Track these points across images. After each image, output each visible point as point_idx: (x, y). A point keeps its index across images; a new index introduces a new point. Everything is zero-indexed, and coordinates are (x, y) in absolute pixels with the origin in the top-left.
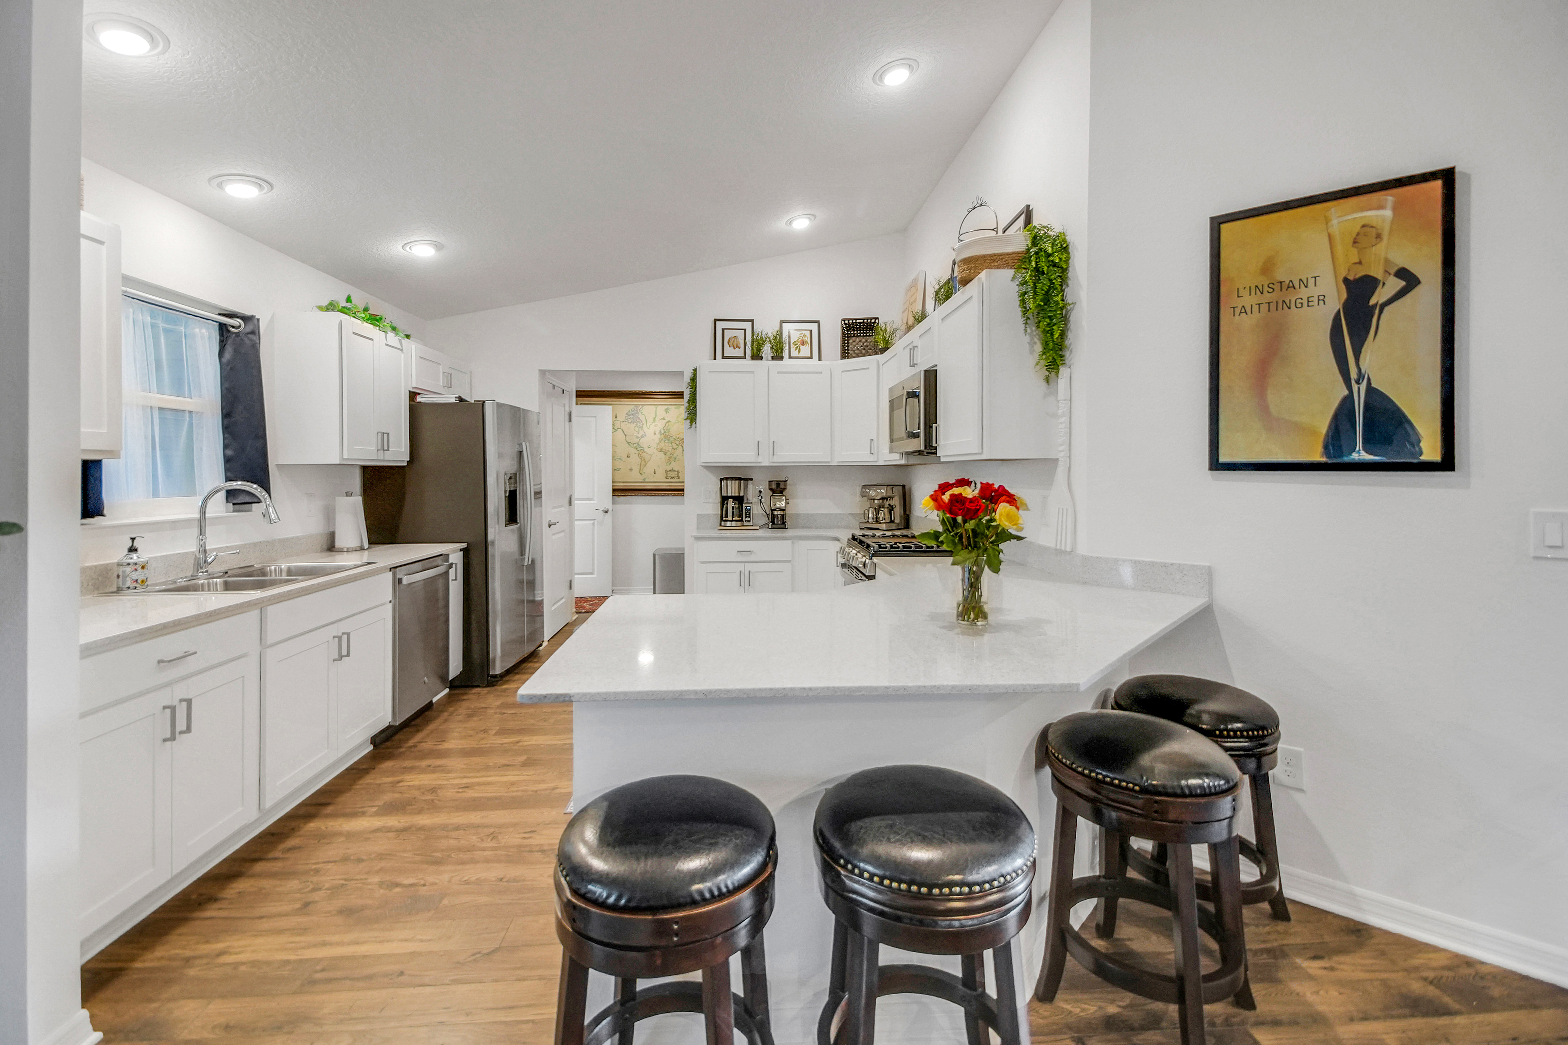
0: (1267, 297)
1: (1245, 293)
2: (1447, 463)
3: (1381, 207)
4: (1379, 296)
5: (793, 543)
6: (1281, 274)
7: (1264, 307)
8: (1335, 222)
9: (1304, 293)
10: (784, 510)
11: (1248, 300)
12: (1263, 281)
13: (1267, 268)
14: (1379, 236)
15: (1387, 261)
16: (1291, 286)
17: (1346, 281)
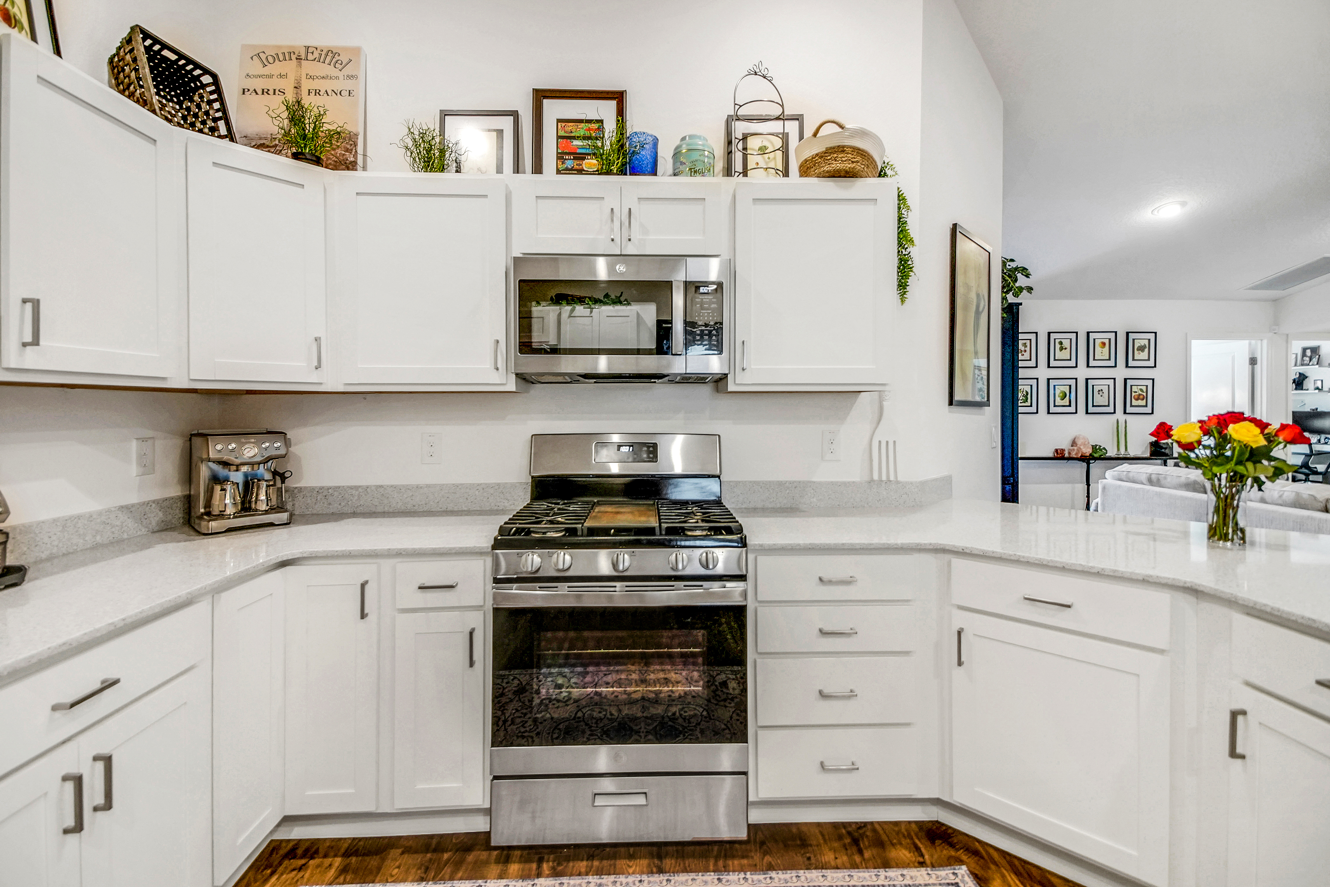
3: (982, 258)
14: (981, 273)
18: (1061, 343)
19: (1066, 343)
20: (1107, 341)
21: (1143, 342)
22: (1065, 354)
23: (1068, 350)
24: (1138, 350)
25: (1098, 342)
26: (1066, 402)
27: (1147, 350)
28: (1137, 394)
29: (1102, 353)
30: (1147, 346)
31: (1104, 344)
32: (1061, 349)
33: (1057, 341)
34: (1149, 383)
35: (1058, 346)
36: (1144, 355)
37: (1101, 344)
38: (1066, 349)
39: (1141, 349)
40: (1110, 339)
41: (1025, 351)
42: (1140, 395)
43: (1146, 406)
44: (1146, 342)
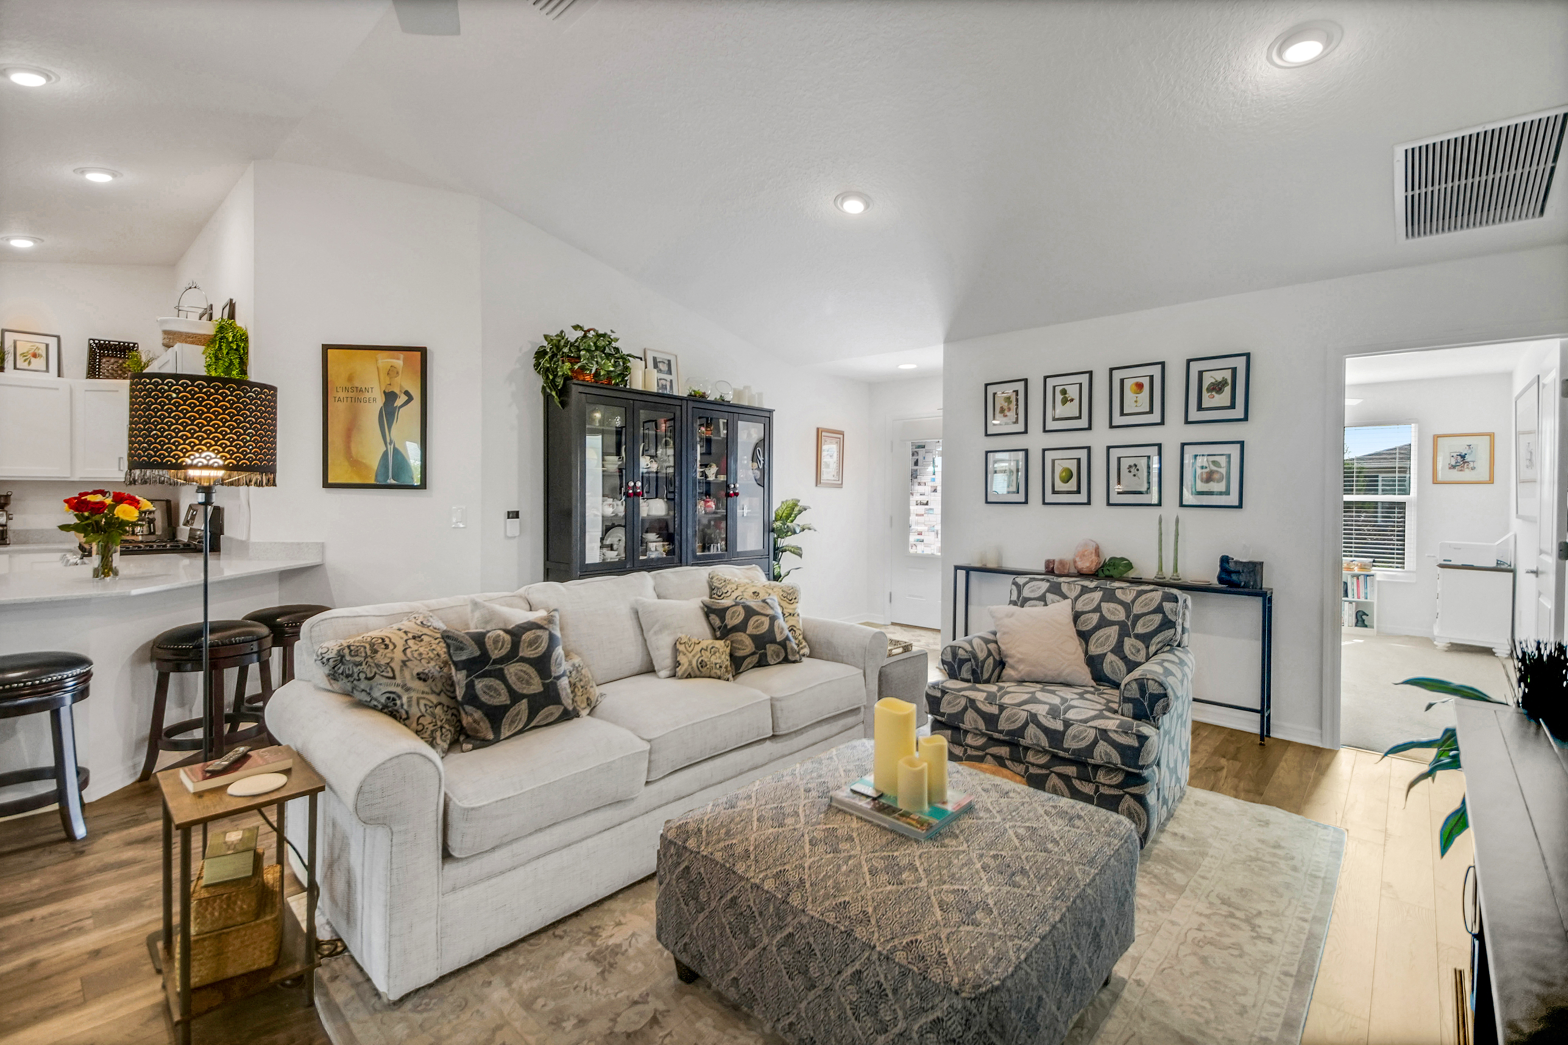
0: (350, 394)
1: (340, 390)
2: (423, 485)
3: (398, 359)
4: (398, 403)
5: (10, 557)
6: (357, 384)
7: (349, 399)
8: (380, 361)
9: (367, 395)
10: (6, 525)
11: (342, 394)
12: (349, 385)
13: (350, 379)
14: (398, 373)
15: (401, 387)
16: (361, 391)
17: (384, 392)
18: (1064, 392)
19: (1073, 392)
20: (1146, 382)
21: (1219, 376)
22: (1072, 409)
23: (1076, 401)
24: (1208, 390)
25: (1128, 384)
26: (1072, 485)
27: (1228, 389)
28: (1208, 470)
29: (1136, 402)
30: (1229, 381)
31: (1140, 386)
32: (1065, 401)
33: (1058, 389)
34: (1235, 450)
35: (1059, 397)
36: (1224, 398)
37: (1134, 387)
38: (1072, 400)
39: (1217, 387)
40: (1152, 377)
41: (1009, 409)
42: (1211, 473)
43: (1227, 493)
44: (1228, 375)
